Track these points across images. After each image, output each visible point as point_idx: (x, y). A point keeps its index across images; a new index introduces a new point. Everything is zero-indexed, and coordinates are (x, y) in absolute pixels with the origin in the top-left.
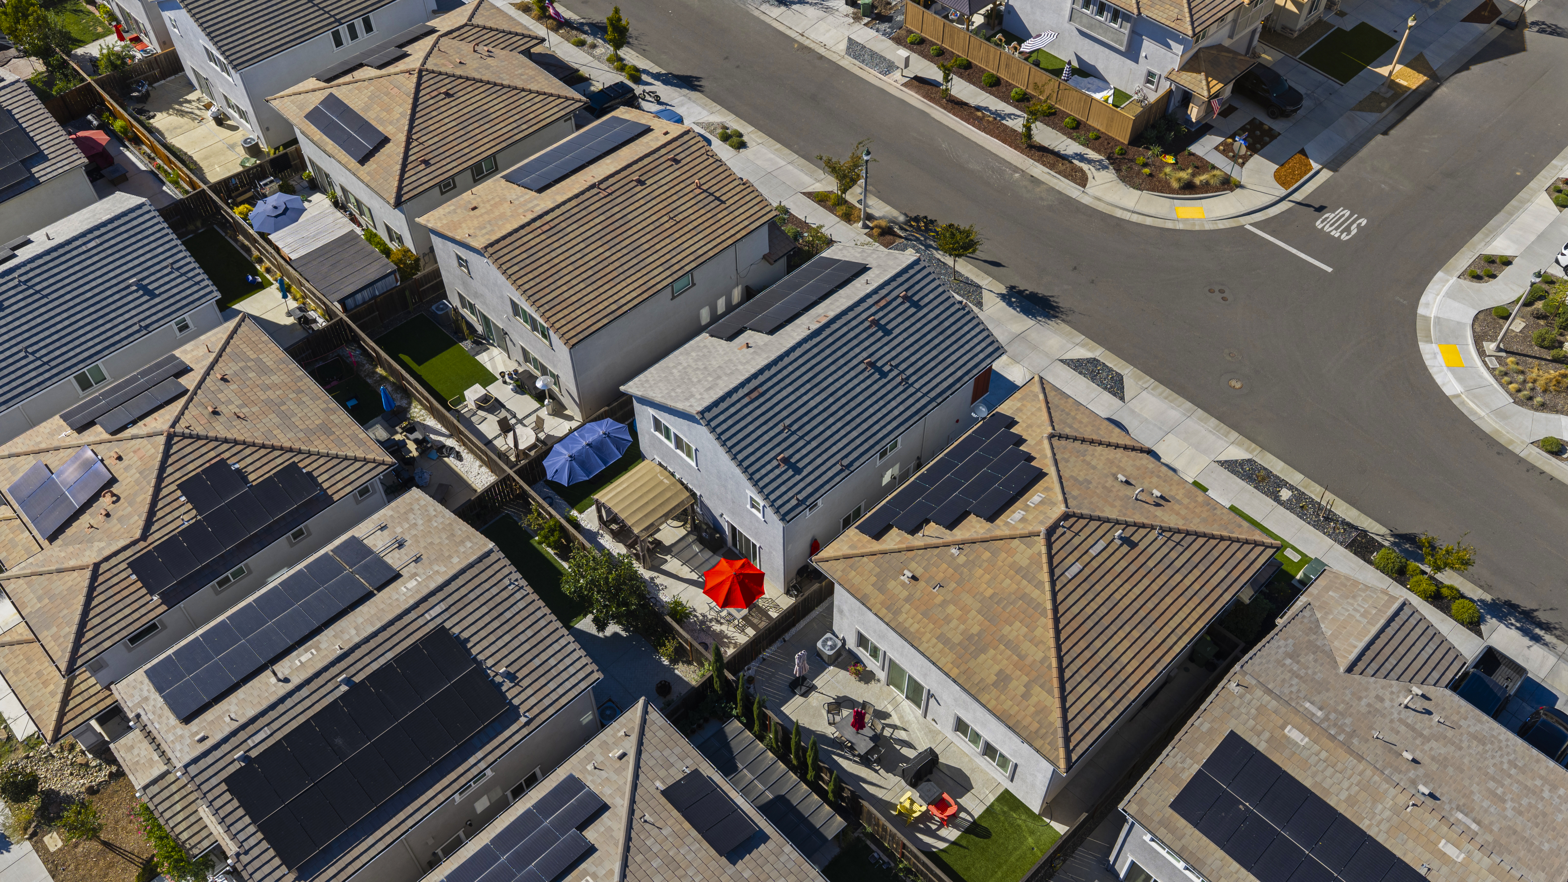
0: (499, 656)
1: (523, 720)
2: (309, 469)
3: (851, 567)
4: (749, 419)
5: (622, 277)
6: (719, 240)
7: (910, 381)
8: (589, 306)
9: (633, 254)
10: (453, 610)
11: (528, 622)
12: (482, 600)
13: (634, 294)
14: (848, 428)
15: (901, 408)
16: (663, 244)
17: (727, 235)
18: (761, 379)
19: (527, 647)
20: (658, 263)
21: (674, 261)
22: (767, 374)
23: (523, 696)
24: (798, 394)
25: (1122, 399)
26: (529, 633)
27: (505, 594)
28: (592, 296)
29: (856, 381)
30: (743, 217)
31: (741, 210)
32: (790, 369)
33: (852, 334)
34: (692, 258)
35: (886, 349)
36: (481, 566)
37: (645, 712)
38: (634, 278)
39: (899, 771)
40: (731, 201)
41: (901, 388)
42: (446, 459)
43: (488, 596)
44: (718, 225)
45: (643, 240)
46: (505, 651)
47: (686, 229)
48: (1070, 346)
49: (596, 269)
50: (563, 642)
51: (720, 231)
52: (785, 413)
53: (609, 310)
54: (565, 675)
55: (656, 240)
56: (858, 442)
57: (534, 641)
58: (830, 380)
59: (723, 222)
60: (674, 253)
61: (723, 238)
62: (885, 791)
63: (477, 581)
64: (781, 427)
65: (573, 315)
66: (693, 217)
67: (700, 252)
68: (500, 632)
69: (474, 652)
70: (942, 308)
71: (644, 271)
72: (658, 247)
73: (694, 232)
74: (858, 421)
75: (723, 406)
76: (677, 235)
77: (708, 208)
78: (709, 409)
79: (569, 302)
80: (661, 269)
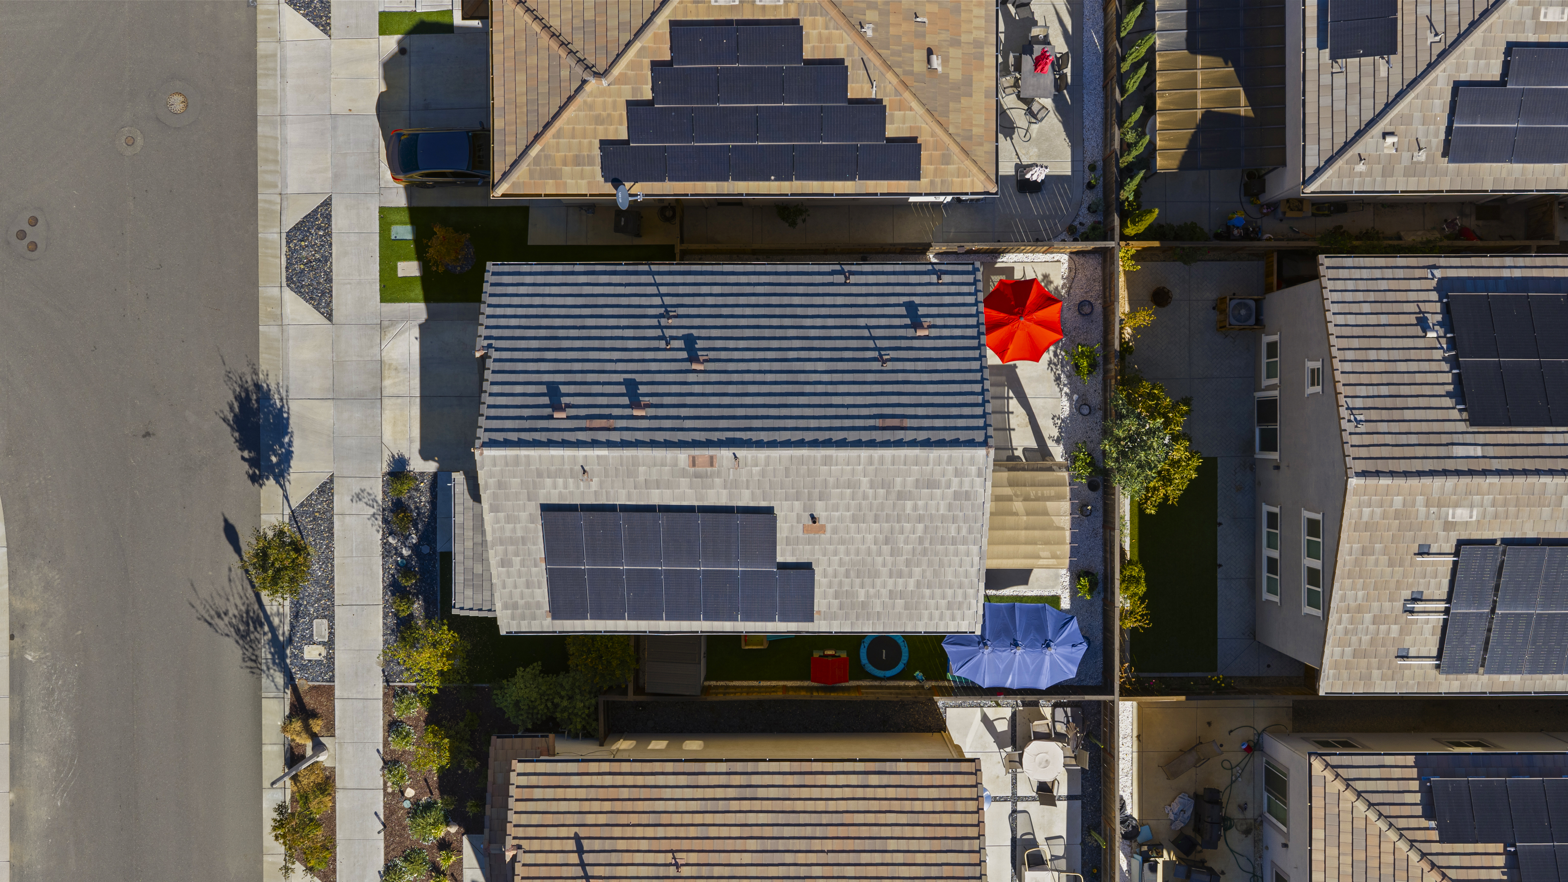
0: (1423, 355)
1: (1438, 273)
2: (1424, 823)
3: (970, 138)
4: (924, 399)
5: (825, 819)
6: (640, 780)
7: (662, 310)
8: (907, 806)
9: (781, 845)
10: (1445, 439)
11: (1366, 367)
12: (1404, 427)
13: (831, 780)
14: (799, 311)
15: (705, 290)
16: (724, 832)
17: (619, 780)
18: (865, 436)
19: (1385, 343)
20: (757, 805)
21: (731, 793)
22: (852, 436)
23: (1423, 296)
24: (830, 389)
25: (327, 203)
26: (1372, 355)
27: (1374, 415)
28: (891, 818)
29: (736, 355)
30: (570, 793)
31: (563, 806)
32: (813, 423)
33: (684, 412)
34: (702, 780)
35: (654, 366)
36: (1381, 466)
37: (1318, 171)
38: (810, 806)
39: (1024, 13)
40: (564, 832)
41: (681, 311)
42: (1136, 815)
43: (1395, 427)
44: (618, 806)
45: (747, 858)
46: (1413, 354)
47: (671, 832)
48: (292, 331)
49: (852, 858)
50: (1340, 319)
51: (625, 793)
52: (870, 377)
53: (885, 779)
54: (1362, 285)
55: (729, 845)
56: (801, 290)
57: (1373, 343)
58: (770, 377)
59: (607, 806)
60: (721, 806)
61: (630, 780)
62: (1058, 7)
63: (1397, 452)
64: (889, 366)
65: (939, 806)
66: (644, 845)
67: (683, 780)
68: (1406, 378)
69: (1448, 378)
70: (520, 366)
71: (787, 805)
72: (736, 832)
73: (665, 819)
74: (778, 311)
75: (948, 436)
76: (693, 832)
77: (608, 845)
78: (971, 443)
79: (929, 832)
80: (761, 792)
